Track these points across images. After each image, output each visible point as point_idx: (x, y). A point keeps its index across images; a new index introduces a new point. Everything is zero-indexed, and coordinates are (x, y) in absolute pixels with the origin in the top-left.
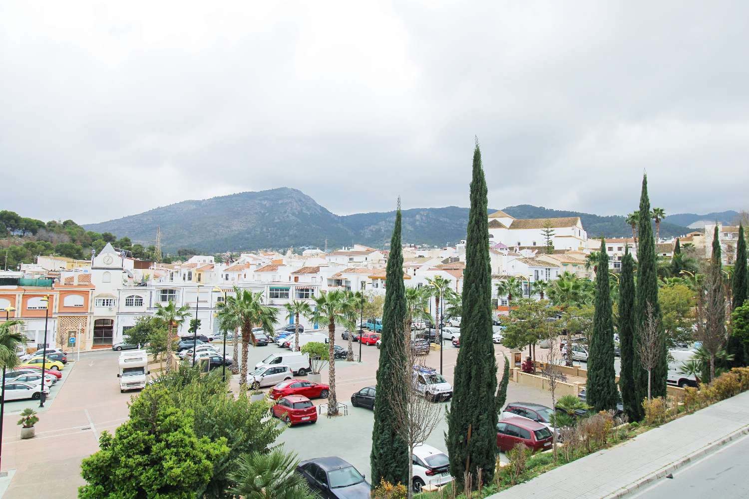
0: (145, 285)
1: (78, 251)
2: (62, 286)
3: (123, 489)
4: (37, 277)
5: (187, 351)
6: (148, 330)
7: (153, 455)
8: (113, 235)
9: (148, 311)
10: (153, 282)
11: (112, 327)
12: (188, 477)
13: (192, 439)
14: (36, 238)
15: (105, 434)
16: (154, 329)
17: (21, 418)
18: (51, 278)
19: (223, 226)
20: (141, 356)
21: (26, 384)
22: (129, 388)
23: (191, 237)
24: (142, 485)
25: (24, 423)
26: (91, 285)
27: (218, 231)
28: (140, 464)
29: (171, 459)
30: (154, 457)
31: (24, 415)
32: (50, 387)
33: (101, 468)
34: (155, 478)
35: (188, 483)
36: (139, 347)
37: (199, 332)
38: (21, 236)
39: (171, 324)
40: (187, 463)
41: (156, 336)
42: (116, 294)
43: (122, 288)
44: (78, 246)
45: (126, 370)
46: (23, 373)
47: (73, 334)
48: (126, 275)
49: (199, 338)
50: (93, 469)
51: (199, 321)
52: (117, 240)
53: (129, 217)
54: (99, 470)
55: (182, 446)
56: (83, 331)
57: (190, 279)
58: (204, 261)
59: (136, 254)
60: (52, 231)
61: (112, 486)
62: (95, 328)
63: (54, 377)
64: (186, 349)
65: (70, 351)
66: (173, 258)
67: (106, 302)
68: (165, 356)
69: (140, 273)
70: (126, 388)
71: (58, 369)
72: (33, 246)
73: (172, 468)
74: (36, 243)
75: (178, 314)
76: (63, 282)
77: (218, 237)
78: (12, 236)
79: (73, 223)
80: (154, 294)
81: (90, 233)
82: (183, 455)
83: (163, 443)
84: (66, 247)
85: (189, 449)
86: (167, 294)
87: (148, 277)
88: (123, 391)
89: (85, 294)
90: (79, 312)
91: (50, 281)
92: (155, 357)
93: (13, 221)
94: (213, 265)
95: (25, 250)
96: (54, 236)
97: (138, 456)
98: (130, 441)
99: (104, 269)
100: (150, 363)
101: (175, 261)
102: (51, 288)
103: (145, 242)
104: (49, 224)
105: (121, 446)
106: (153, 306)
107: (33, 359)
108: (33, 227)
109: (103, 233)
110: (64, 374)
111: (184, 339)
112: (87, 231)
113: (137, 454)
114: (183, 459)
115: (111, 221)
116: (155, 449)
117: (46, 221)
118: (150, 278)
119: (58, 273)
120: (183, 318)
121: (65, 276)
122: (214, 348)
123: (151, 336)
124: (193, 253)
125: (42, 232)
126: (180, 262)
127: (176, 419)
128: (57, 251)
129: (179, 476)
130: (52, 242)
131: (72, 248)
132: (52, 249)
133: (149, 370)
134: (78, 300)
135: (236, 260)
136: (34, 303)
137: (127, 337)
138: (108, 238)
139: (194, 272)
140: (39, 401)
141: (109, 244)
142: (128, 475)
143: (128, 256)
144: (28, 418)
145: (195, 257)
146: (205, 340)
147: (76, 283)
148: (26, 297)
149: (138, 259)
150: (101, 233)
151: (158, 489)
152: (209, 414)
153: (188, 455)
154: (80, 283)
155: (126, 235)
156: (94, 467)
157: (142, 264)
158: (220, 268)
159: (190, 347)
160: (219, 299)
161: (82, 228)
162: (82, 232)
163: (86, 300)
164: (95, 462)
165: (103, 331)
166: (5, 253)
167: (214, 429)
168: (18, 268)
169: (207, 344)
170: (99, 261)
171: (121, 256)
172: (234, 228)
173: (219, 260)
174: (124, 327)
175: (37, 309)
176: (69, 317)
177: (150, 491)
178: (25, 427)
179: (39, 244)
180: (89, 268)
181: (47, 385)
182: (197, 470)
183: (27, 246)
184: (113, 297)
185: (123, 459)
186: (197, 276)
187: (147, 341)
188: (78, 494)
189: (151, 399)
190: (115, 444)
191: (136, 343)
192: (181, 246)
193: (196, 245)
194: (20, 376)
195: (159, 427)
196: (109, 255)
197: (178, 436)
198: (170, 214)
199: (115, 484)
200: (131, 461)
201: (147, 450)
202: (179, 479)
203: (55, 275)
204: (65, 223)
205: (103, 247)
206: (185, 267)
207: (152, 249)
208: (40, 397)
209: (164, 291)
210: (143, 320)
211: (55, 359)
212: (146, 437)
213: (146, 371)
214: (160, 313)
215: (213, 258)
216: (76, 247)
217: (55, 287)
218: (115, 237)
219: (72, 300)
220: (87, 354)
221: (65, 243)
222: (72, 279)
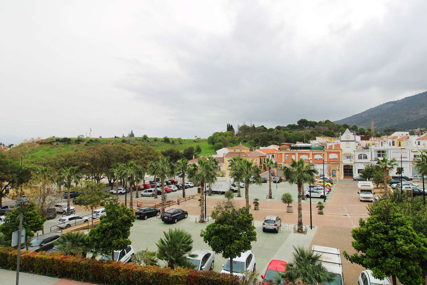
0: (368, 148)
1: (333, 133)
2: (328, 150)
3: (374, 248)
4: (317, 146)
5: (396, 184)
6: (371, 172)
7: (390, 236)
8: (348, 125)
9: (371, 162)
10: (372, 147)
11: (352, 169)
12: (413, 253)
13: (413, 233)
14: (315, 129)
15: (361, 219)
16: (376, 171)
17: (317, 205)
18: (323, 146)
19: (413, 114)
20: (370, 184)
21: (317, 191)
22: (364, 200)
23: (392, 122)
24: (385, 250)
25: (319, 207)
26: (341, 149)
27: (409, 117)
28: (382, 238)
29: (401, 240)
30: (391, 237)
31: (318, 204)
32: (327, 194)
33: (362, 235)
34: (392, 248)
35: (413, 256)
36: (367, 179)
37: (403, 175)
38: (309, 129)
39: (386, 169)
40: (412, 245)
41: (377, 175)
42: (353, 153)
43: (355, 150)
44: (332, 131)
45: (362, 191)
46: (316, 186)
47: (334, 171)
48: (357, 144)
49: (403, 177)
50: (358, 235)
51: (403, 168)
52: (350, 127)
53: (355, 115)
54: (361, 236)
55: (407, 235)
56: (339, 170)
57: (393, 145)
58: (402, 135)
59: (361, 133)
60: (320, 125)
61: (368, 245)
62: (344, 169)
63: (328, 190)
64: (395, 183)
65: (333, 179)
66: (382, 134)
67: (349, 157)
68: (383, 186)
69: (364, 143)
70: (362, 199)
71: (329, 186)
72: (314, 133)
73: (402, 245)
74: (315, 131)
75: (389, 164)
76: (328, 148)
77: (409, 120)
78: (305, 129)
79: (329, 121)
80: (373, 153)
81: (337, 125)
82: (409, 240)
83: (395, 231)
84: (327, 132)
85: (412, 238)
86: (381, 153)
87: (369, 144)
88: (361, 201)
89: (338, 153)
90: (337, 162)
91: (322, 147)
92: (377, 186)
93: (305, 123)
94: (409, 136)
95: (311, 134)
96: (322, 128)
97: (381, 234)
98: (376, 226)
99: (346, 141)
100: (375, 188)
101: (383, 136)
102: (323, 150)
103: (365, 127)
104: (319, 122)
105: (371, 227)
106: (373, 159)
107: (319, 181)
108: (313, 124)
109: (343, 124)
110: (333, 189)
111: (393, 177)
112: (336, 124)
113: (381, 233)
114: (409, 243)
115: (346, 118)
116: (390, 233)
117: (318, 122)
118: (371, 145)
119: (325, 144)
120: (392, 166)
121: (329, 145)
122: (414, 184)
123: (374, 175)
124: (394, 131)
125: (317, 126)
126: (386, 136)
127: (401, 219)
128: (324, 134)
129: (407, 251)
130: (321, 130)
131: (330, 132)
132: (321, 134)
133: (374, 192)
134: (335, 156)
135: (425, 133)
136: (317, 157)
137: (361, 174)
138: (346, 127)
139: (396, 141)
140: (323, 199)
141: (347, 129)
142: (377, 242)
143: (357, 134)
144: (320, 206)
145: (396, 133)
146: (407, 179)
147: (333, 148)
148: (313, 154)
149: (363, 136)
150: (342, 124)
151: (394, 254)
152: (418, 221)
153: (411, 241)
154: (336, 148)
155: (354, 124)
156: (359, 234)
157: (365, 138)
158: (414, 138)
159: (399, 182)
160: (415, 156)
161: (333, 123)
162: (333, 124)
163: (339, 156)
164: (359, 232)
165: (348, 171)
166: (304, 136)
167: (423, 230)
168: (309, 142)
169: (409, 182)
170: (343, 137)
171: (354, 134)
172: (421, 114)
173: (412, 134)
174: (358, 169)
175: (318, 159)
176: (332, 163)
177: (390, 254)
178: (319, 209)
179: (316, 132)
180: (339, 141)
181: (326, 193)
182: (418, 251)
183: (311, 133)
184: (351, 154)
185: (373, 233)
186: (398, 143)
187: (372, 177)
188: (352, 244)
189: (385, 207)
190: (368, 226)
191: (366, 178)
192: (386, 128)
193: (395, 126)
194: (315, 187)
195: (392, 222)
196: (348, 134)
197: (404, 229)
198: (378, 111)
199: (370, 245)
200: (377, 236)
201: (386, 233)
202: (408, 252)
203: (325, 145)
204: (326, 121)
205: (344, 131)
206: (389, 138)
207: (370, 130)
208: (323, 197)
209: (379, 152)
210: (368, 166)
211: (328, 182)
212: (385, 226)
213: (373, 193)
214: (378, 163)
215: (408, 133)
216: (332, 132)
217: (325, 150)
218: (349, 126)
219: (332, 156)
220: (341, 181)
221: (326, 131)
222: (331, 146)
